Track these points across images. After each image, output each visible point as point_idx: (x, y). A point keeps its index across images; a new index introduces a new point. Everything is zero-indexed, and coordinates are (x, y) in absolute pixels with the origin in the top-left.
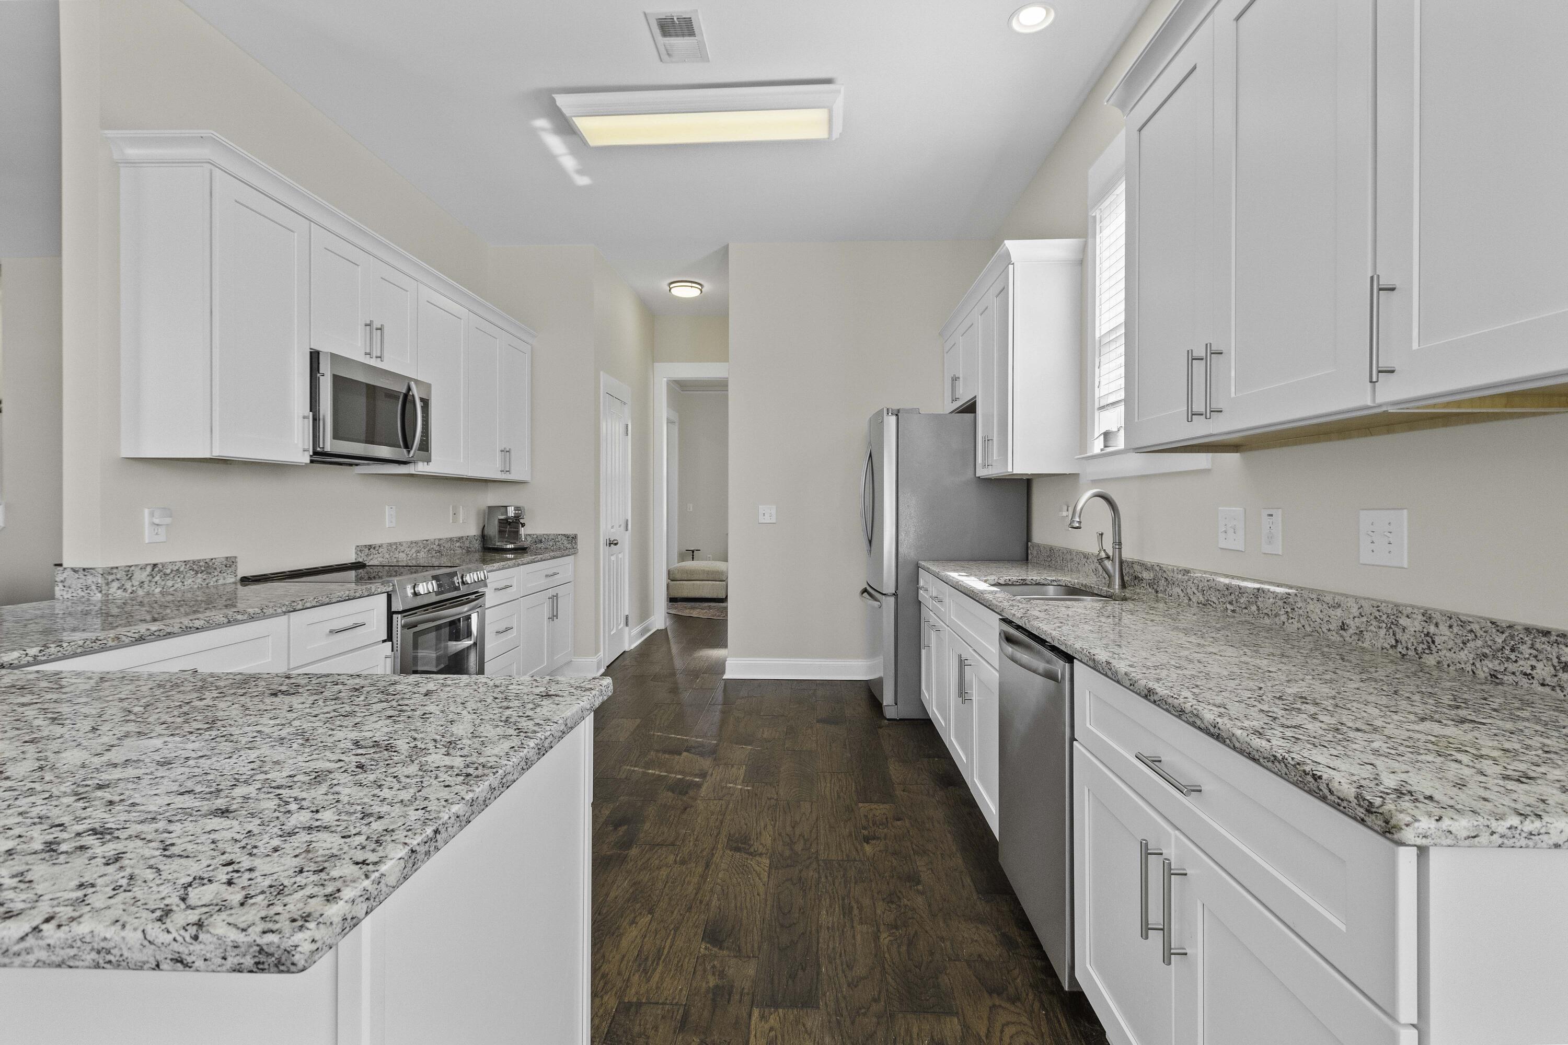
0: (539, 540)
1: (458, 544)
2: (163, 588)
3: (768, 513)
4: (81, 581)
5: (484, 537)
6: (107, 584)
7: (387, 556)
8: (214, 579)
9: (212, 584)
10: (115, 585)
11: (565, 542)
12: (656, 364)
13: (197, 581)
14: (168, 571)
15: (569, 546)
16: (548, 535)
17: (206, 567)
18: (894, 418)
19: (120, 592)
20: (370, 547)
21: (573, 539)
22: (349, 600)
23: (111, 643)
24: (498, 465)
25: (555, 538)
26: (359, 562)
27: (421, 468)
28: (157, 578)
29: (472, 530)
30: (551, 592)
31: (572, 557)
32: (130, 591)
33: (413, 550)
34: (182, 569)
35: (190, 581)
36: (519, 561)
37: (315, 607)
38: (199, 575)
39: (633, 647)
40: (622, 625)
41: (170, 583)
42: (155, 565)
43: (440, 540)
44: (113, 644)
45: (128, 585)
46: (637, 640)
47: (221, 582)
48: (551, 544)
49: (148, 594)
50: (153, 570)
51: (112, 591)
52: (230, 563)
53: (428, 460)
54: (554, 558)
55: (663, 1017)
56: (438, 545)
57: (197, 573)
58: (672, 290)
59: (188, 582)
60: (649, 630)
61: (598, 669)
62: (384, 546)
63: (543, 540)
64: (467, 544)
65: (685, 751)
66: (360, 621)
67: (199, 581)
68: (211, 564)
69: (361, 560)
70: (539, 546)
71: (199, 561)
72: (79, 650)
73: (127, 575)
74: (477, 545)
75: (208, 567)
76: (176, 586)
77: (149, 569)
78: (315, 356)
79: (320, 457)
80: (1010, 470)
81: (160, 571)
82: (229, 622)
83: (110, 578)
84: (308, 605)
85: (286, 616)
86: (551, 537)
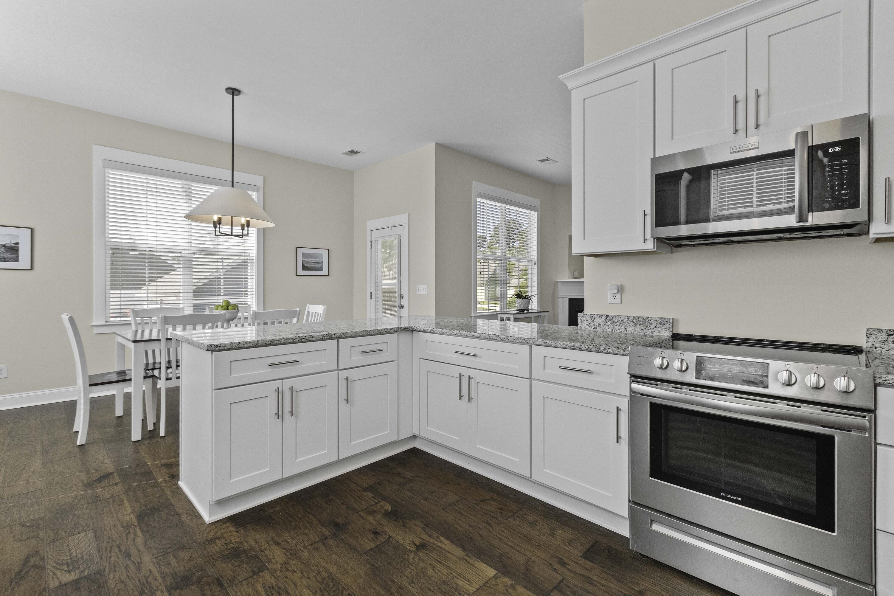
2: (613, 330)
8: (650, 331)
9: (648, 333)
13: (636, 330)
14: (616, 321)
17: (645, 321)
19: (588, 327)
28: (609, 323)
32: (593, 327)
34: (625, 321)
35: (631, 329)
38: (638, 326)
41: (617, 328)
42: (607, 316)
45: (592, 324)
49: (603, 331)
50: (606, 318)
52: (673, 322)
57: (636, 325)
59: (630, 329)
67: (638, 330)
68: (647, 320)
71: (638, 317)
73: (592, 319)
75: (645, 322)
76: (621, 330)
77: (604, 317)
81: (610, 320)
83: (583, 319)
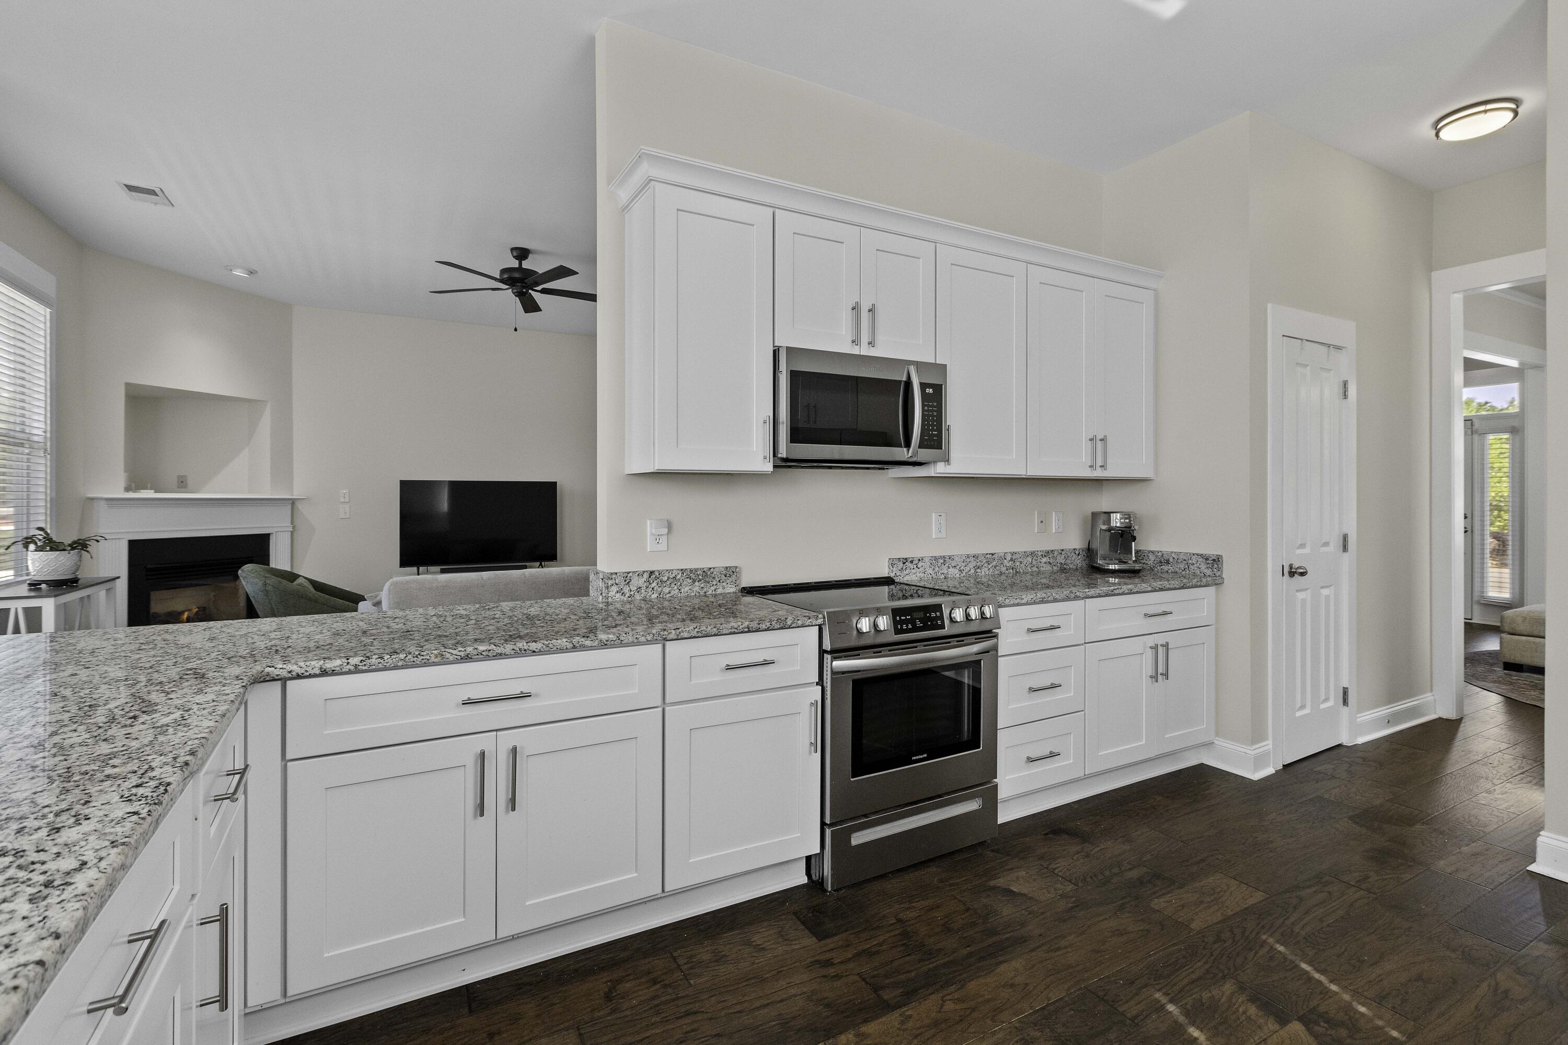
0: (1164, 561)
1: (1044, 560)
2: (660, 594)
5: (1090, 552)
6: (607, 588)
7: (930, 571)
8: (713, 588)
9: (710, 592)
10: (615, 589)
11: (1203, 566)
12: (1434, 273)
13: (694, 589)
14: (665, 579)
15: (1208, 572)
16: (1178, 554)
17: (705, 575)
19: (618, 595)
20: (905, 561)
21: (1216, 561)
22: (749, 631)
24: (1086, 459)
25: (1187, 560)
26: (889, 577)
27: (940, 469)
28: (654, 585)
29: (1074, 541)
30: (1160, 639)
31: (1212, 590)
32: (627, 596)
33: (971, 565)
34: (678, 578)
35: (687, 589)
36: (1125, 588)
38: (697, 583)
39: (1361, 740)
40: (1334, 701)
41: (666, 590)
42: (652, 573)
43: (1013, 554)
45: (626, 590)
46: (1384, 728)
47: (719, 591)
48: (1182, 566)
49: (644, 600)
50: (650, 577)
51: (611, 594)
52: (732, 572)
53: (947, 461)
54: (1161, 590)
56: (1011, 560)
57: (694, 581)
59: (685, 589)
62: (926, 560)
63: (1171, 560)
64: (1061, 559)
67: (697, 589)
68: (709, 573)
69: (892, 575)
70: (1165, 568)
71: (696, 570)
73: (625, 581)
74: (1078, 561)
75: (707, 575)
76: (673, 593)
77: (646, 576)
81: (657, 578)
83: (610, 582)
85: (659, 646)
86: (1181, 557)
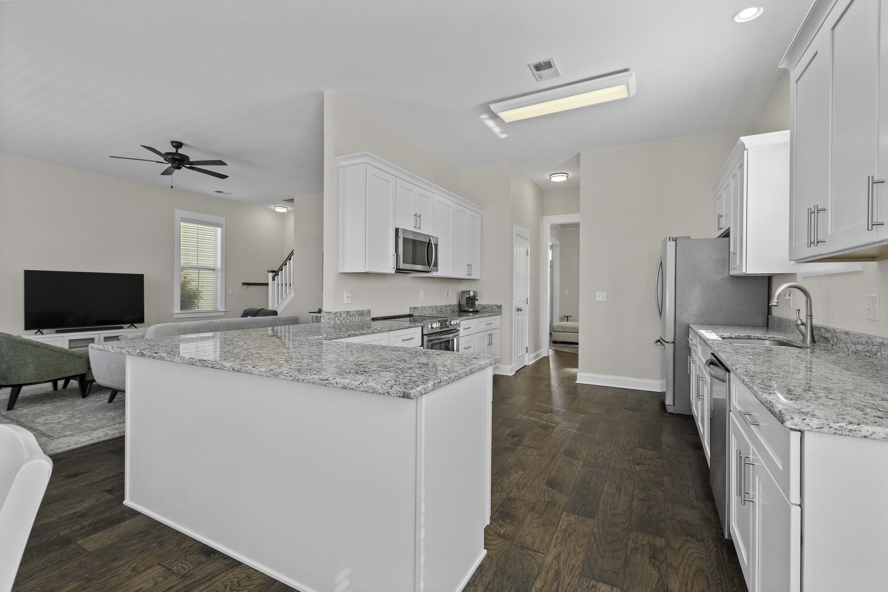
0: (484, 307)
1: (449, 308)
2: (350, 320)
3: (601, 296)
4: (328, 316)
5: (460, 305)
6: (335, 318)
7: (421, 312)
8: (364, 318)
9: (364, 320)
10: (337, 318)
11: (496, 309)
12: (544, 217)
14: (351, 314)
15: (498, 311)
16: (488, 305)
17: (361, 313)
18: (674, 242)
19: (338, 321)
20: (415, 308)
21: (500, 307)
22: (408, 328)
23: (342, 336)
24: (466, 272)
25: (491, 307)
26: (411, 314)
27: (434, 274)
28: (348, 317)
29: (455, 302)
30: (489, 332)
31: (499, 316)
32: (341, 321)
33: (431, 310)
34: (355, 314)
36: (474, 316)
37: (397, 330)
38: (360, 316)
39: (530, 364)
40: (524, 352)
41: (352, 319)
42: (348, 312)
43: (441, 306)
44: (343, 336)
45: (340, 319)
46: (533, 360)
47: (366, 319)
48: (490, 309)
49: (346, 322)
51: (336, 320)
52: (369, 312)
53: (437, 271)
54: (491, 316)
55: (524, 505)
56: (441, 308)
57: (359, 315)
58: (551, 179)
59: (357, 319)
60: (540, 356)
61: (512, 372)
62: (420, 308)
63: (486, 307)
64: (452, 308)
65: (549, 412)
66: (412, 337)
67: (360, 318)
68: (363, 312)
69: (411, 313)
70: (484, 310)
71: (360, 311)
72: (335, 337)
73: (340, 315)
74: (457, 309)
76: (353, 320)
77: (346, 313)
78: (397, 230)
79: (399, 270)
80: (744, 271)
81: (349, 314)
82: (372, 332)
83: (336, 315)
84: (395, 329)
85: (389, 332)
86: (490, 306)
